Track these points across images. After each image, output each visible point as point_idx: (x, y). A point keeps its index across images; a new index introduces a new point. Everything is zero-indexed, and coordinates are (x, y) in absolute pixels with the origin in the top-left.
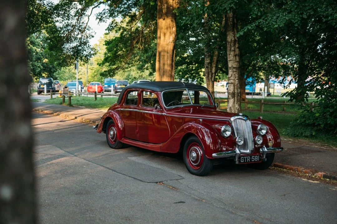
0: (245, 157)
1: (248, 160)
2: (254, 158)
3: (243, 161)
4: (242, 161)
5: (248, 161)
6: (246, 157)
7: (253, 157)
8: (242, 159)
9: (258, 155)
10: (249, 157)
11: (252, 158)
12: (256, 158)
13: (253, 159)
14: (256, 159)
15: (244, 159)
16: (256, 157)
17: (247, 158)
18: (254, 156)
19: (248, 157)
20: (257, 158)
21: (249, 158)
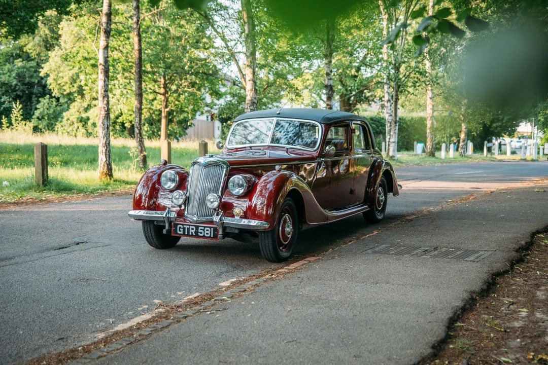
0: (185, 226)
1: (192, 232)
2: (204, 230)
3: (182, 233)
4: (180, 231)
5: (190, 234)
6: (188, 227)
7: (200, 228)
8: (180, 228)
9: (210, 228)
10: (194, 227)
11: (199, 231)
12: (206, 232)
13: (201, 233)
14: (207, 234)
15: (184, 229)
16: (207, 230)
17: (188, 229)
18: (203, 228)
19: (191, 227)
20: (209, 232)
21: (192, 229)
